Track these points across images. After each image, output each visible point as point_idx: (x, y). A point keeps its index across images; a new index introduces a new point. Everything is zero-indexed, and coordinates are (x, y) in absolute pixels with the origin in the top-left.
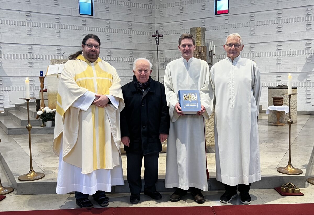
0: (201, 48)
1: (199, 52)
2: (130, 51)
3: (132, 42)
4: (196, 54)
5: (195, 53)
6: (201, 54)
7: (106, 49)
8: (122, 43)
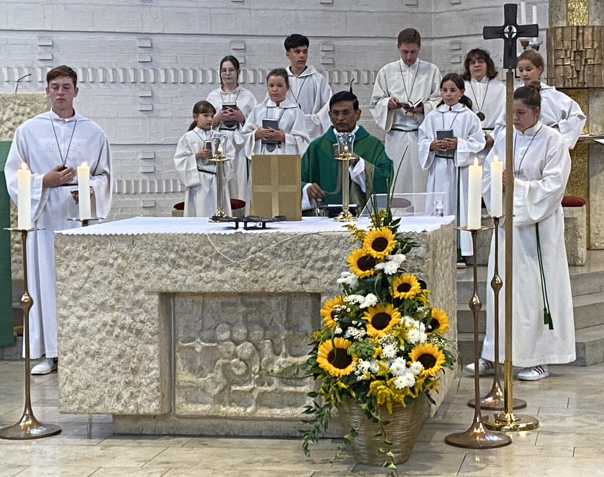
0: (583, 34)
1: (575, 49)
2: (325, 44)
3: (332, 9)
4: (563, 57)
5: (560, 53)
6: (581, 57)
7: (228, 40)
8: (293, 13)
